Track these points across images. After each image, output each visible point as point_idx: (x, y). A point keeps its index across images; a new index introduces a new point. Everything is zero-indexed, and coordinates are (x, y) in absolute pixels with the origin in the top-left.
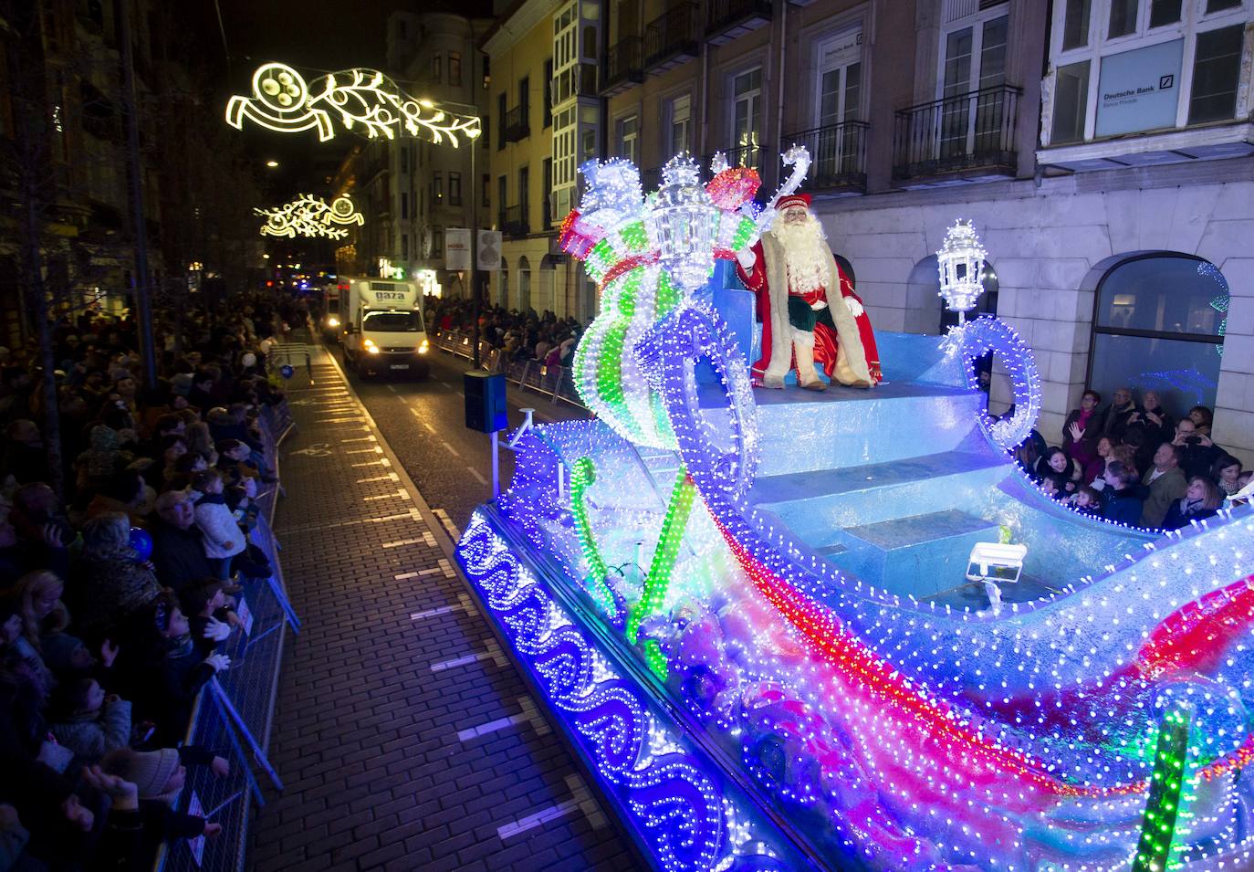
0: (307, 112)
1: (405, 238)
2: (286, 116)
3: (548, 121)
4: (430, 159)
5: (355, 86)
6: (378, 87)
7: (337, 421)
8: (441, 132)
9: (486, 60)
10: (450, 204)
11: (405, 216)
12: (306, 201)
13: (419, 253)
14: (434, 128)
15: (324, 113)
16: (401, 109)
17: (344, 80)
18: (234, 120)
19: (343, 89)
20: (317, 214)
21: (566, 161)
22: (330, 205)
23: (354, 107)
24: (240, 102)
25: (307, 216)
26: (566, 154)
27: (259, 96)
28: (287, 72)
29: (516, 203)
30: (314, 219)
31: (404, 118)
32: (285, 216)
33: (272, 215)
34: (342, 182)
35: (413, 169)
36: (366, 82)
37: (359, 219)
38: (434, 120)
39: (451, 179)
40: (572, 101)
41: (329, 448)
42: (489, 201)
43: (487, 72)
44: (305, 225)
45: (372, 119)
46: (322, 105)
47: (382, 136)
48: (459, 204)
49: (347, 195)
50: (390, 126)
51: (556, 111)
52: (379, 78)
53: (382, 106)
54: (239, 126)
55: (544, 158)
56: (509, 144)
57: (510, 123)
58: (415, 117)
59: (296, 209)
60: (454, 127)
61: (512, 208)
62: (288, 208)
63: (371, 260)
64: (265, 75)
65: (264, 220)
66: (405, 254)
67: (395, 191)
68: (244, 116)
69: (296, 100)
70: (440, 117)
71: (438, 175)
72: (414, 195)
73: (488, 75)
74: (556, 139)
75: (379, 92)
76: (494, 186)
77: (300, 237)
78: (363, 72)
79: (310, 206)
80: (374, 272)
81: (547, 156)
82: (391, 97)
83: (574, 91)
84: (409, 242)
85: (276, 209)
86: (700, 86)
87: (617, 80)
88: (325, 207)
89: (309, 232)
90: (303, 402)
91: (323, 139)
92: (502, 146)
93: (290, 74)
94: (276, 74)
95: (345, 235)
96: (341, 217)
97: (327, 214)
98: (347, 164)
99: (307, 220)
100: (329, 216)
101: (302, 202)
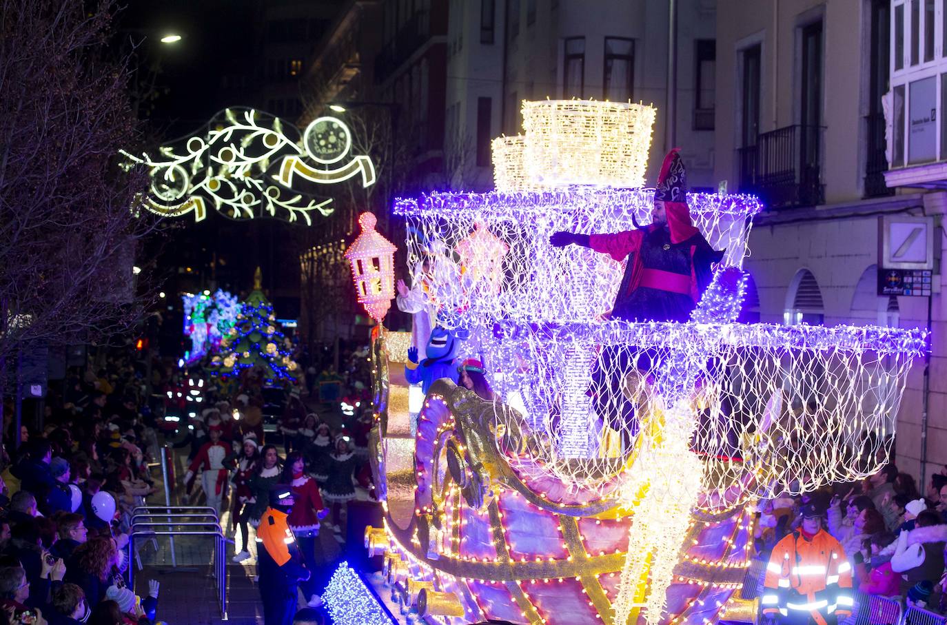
4: (555, 5)
12: (239, 126)
20: (263, 161)
22: (295, 138)
25: (238, 166)
29: (786, 122)
30: (255, 171)
32: (187, 166)
33: (158, 166)
34: (331, 70)
37: (364, 168)
42: (711, 113)
44: (234, 188)
49: (338, 109)
59: (214, 149)
61: (777, 133)
62: (196, 146)
65: (140, 178)
71: (576, 48)
76: (727, 70)
77: (218, 218)
79: (246, 141)
85: (166, 151)
88: (282, 140)
89: (241, 206)
95: (326, 213)
96: (322, 167)
97: (287, 158)
98: (345, 24)
99: (239, 175)
100: (291, 166)
101: (230, 130)
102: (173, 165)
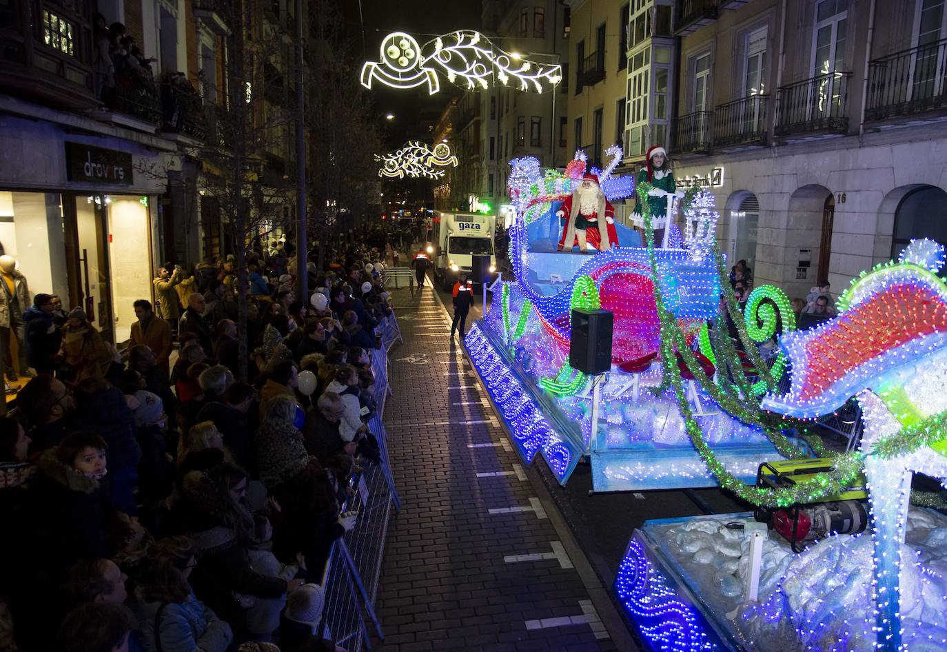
0: (421, 70)
1: (491, 177)
2: (404, 75)
3: (623, 63)
4: (515, 106)
5: (457, 46)
6: (475, 45)
7: (432, 335)
8: (527, 81)
9: (567, 11)
10: (531, 145)
11: (492, 158)
12: (413, 147)
13: (503, 190)
14: (521, 77)
15: (432, 70)
16: (494, 62)
17: (449, 42)
18: (366, 81)
19: (448, 49)
20: (422, 158)
21: (639, 101)
22: (432, 151)
23: (456, 63)
24: (371, 66)
25: (413, 160)
26: (639, 94)
27: (385, 61)
28: (406, 39)
29: (590, 143)
30: (419, 162)
31: (497, 71)
32: (397, 160)
33: (388, 160)
34: (442, 129)
35: (501, 115)
36: (467, 41)
37: (454, 161)
38: (522, 69)
39: (533, 123)
40: (647, 42)
41: (426, 358)
42: (566, 141)
43: (567, 24)
44: (412, 167)
45: (471, 73)
46: (432, 64)
47: (478, 88)
48: (539, 145)
49: (445, 141)
50: (485, 78)
51: (631, 54)
52: (476, 38)
53: (479, 61)
54: (369, 87)
55: (618, 99)
56: (586, 88)
57: (587, 67)
58: (505, 68)
59: (406, 154)
60: (539, 76)
62: (400, 153)
63: (463, 197)
64: (389, 44)
65: (382, 164)
66: (491, 191)
67: (484, 136)
68: (373, 78)
69: (411, 61)
70: (527, 67)
71: (522, 120)
72: (500, 138)
73: (568, 25)
74: (630, 80)
75: (476, 49)
76: (571, 128)
77: (407, 177)
78: (464, 33)
79: (416, 152)
80: (465, 207)
81: (622, 97)
82: (485, 53)
83: (648, 33)
84: (495, 180)
85: (390, 155)
86: (779, 17)
87: (693, 17)
88: (427, 151)
89: (415, 173)
90: (406, 318)
91: (431, 93)
92: (579, 90)
93: (407, 40)
94: (397, 41)
95: (442, 175)
96: (440, 160)
97: (429, 157)
98: (447, 113)
99: (414, 163)
100: (431, 159)
101: (411, 148)
102: (392, 160)
